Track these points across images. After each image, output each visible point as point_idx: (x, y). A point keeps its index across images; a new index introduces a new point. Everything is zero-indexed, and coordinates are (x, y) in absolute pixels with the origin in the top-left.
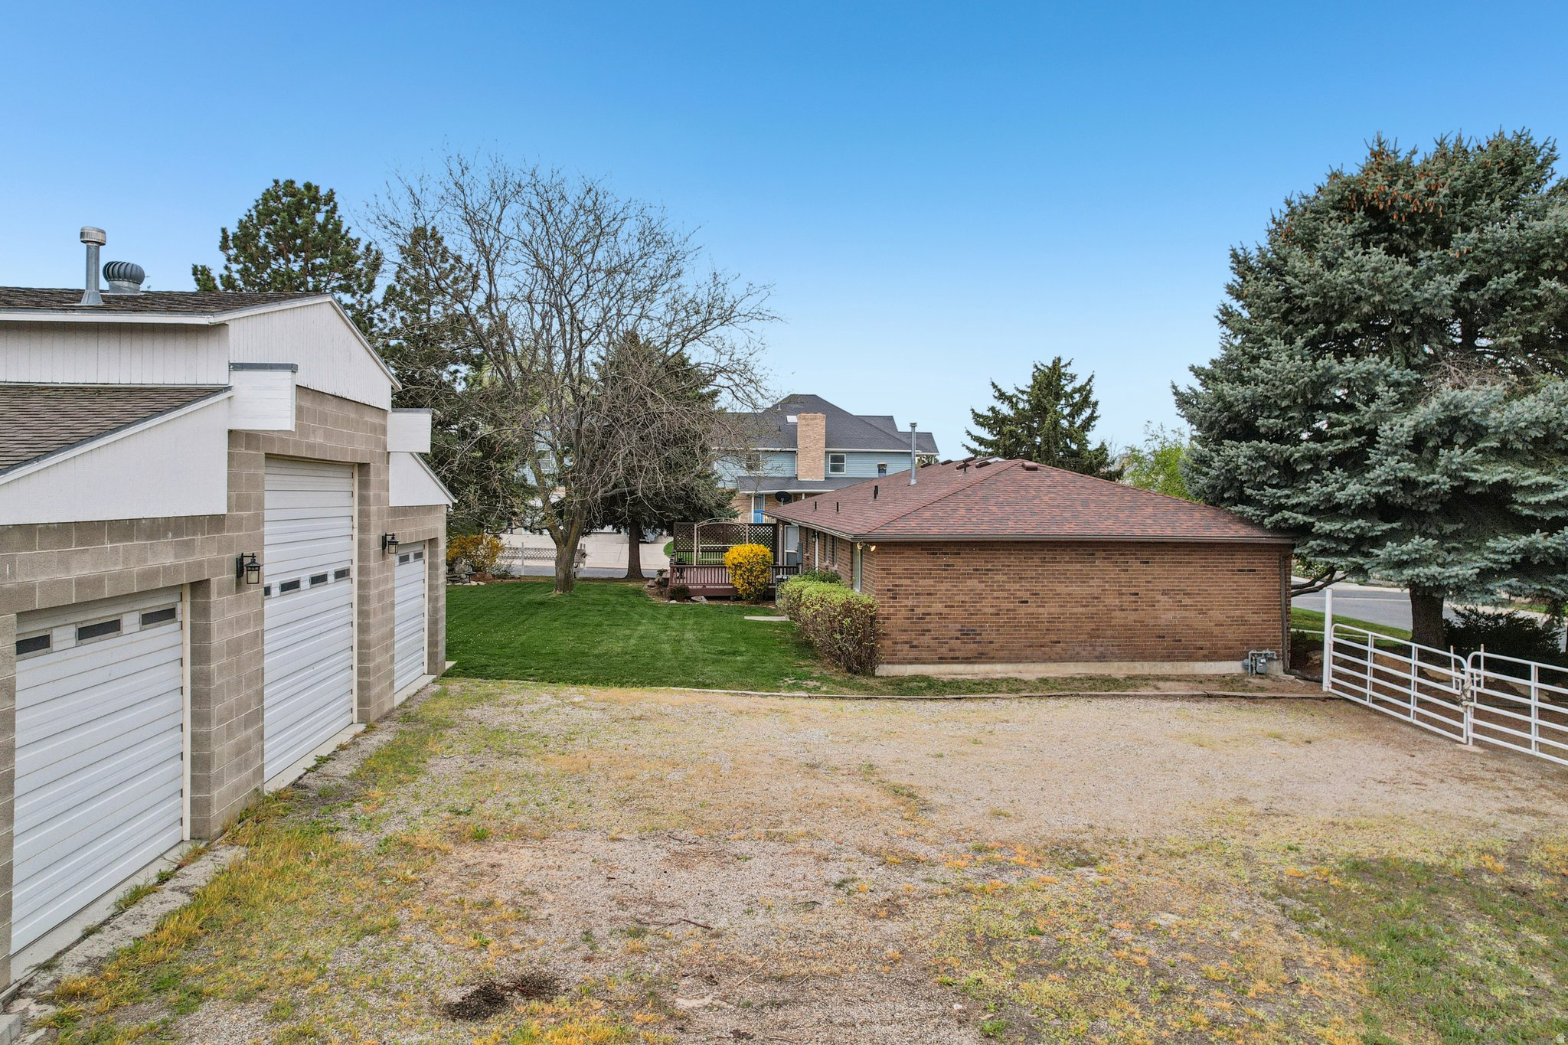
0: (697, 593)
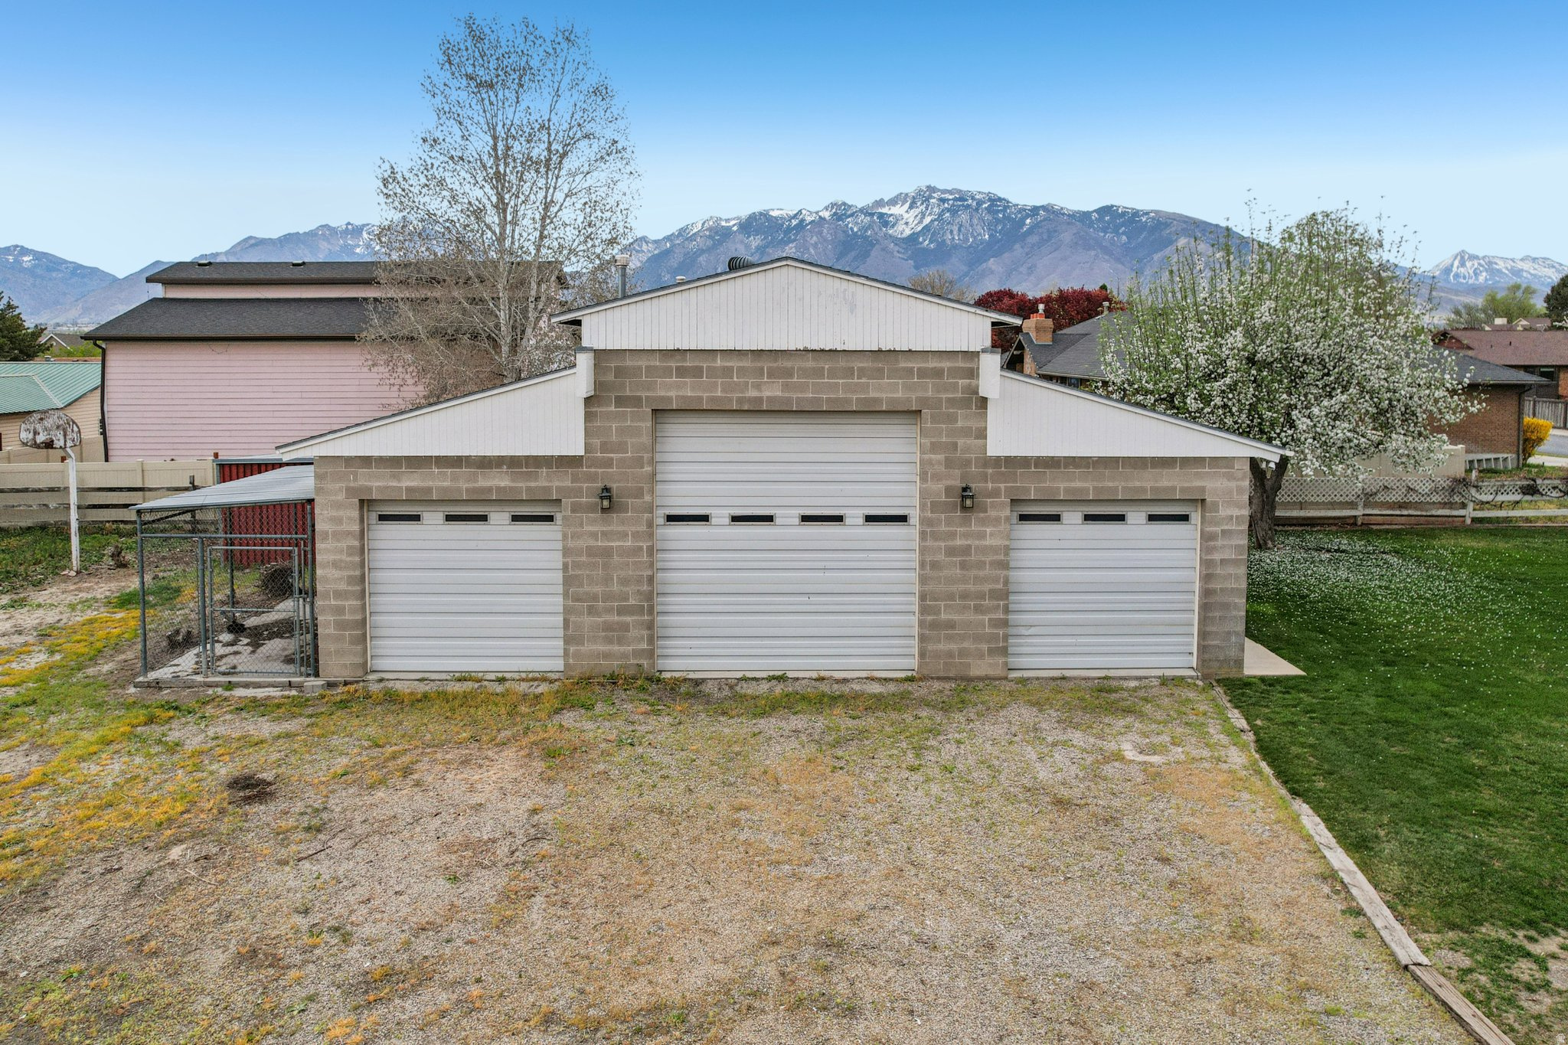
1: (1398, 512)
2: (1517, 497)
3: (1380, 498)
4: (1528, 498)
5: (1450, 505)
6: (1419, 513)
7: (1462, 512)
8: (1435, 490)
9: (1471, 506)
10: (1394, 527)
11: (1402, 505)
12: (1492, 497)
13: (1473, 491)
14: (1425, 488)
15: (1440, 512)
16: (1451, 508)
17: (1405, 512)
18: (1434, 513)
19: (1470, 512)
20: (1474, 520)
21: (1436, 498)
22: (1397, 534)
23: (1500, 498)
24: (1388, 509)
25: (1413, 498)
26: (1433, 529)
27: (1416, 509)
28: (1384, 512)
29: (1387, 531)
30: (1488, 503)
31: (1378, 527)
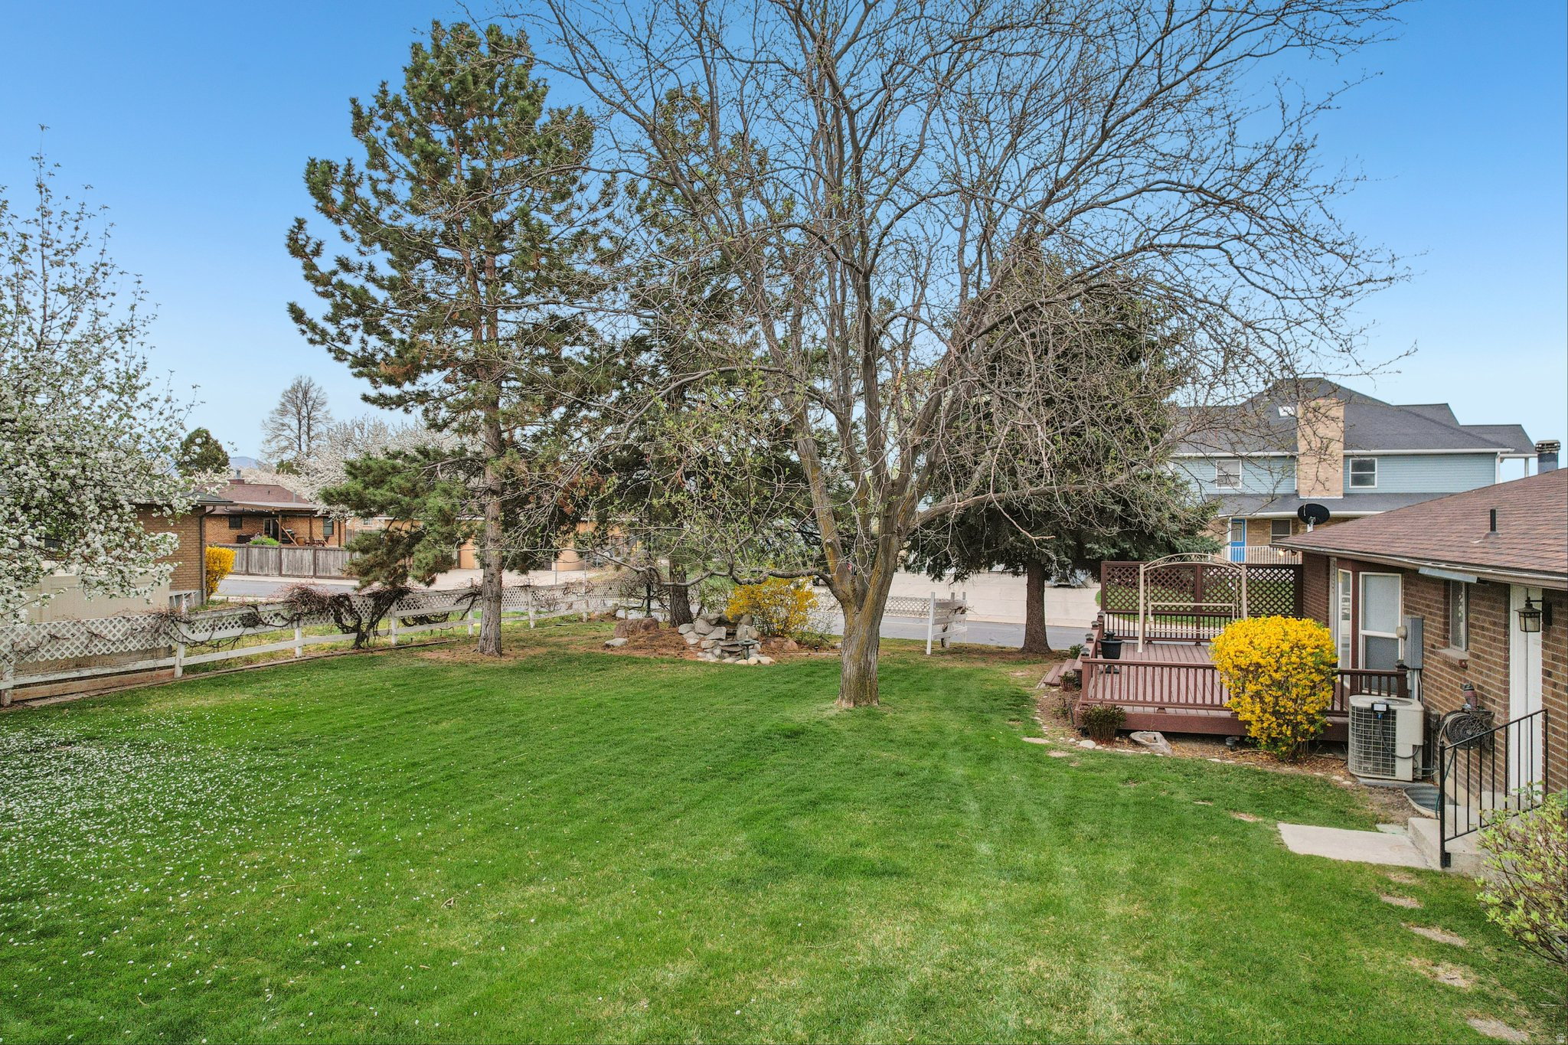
0: (1146, 723)
1: (75, 675)
2: (237, 631)
3: (43, 655)
4: (250, 631)
5: (151, 652)
6: (108, 671)
7: (169, 661)
8: (133, 633)
9: (182, 650)
10: (70, 698)
11: (79, 664)
12: (208, 634)
13: (184, 628)
14: (115, 632)
15: (140, 665)
16: (152, 657)
17: (86, 673)
18: (131, 667)
19: (181, 658)
20: (188, 669)
21: (133, 645)
22: (79, 708)
23: (218, 635)
24: (57, 671)
25: (99, 648)
26: (132, 692)
27: (103, 665)
28: (51, 678)
29: (61, 707)
30: (202, 643)
31: (43, 703)
